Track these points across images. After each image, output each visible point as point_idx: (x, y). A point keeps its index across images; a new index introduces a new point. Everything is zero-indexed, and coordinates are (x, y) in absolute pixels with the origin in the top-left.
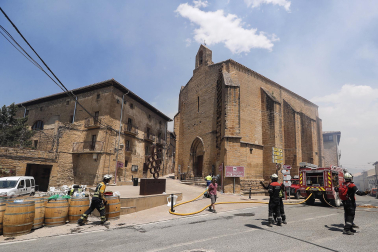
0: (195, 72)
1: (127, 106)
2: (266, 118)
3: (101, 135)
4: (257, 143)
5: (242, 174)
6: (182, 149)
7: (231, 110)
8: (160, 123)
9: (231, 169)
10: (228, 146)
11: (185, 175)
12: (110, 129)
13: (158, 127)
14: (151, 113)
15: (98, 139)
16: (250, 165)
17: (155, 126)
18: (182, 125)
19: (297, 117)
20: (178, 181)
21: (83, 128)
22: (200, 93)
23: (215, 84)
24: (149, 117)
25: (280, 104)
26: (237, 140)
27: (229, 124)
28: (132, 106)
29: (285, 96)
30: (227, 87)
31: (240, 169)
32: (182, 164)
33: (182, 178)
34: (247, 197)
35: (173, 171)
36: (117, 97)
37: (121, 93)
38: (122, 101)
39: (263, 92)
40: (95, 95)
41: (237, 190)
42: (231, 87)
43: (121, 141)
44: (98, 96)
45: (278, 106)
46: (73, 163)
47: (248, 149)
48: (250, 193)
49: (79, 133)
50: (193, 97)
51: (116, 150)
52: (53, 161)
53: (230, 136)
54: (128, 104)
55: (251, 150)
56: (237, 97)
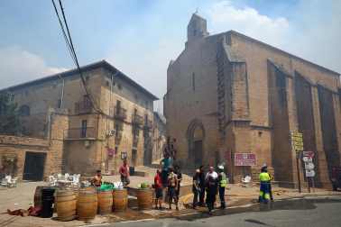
0: (186, 44)
1: (116, 87)
5: (254, 162)
7: (237, 89)
9: (240, 157)
10: (236, 131)
12: (101, 113)
13: (144, 108)
15: (89, 125)
16: (259, 151)
17: (141, 107)
19: (314, 91)
24: (136, 97)
25: (291, 77)
26: (245, 123)
27: (236, 105)
28: (120, 87)
29: (297, 66)
30: (232, 63)
31: (252, 157)
36: (107, 79)
37: (110, 74)
38: (110, 81)
39: (270, 64)
42: (236, 63)
43: (111, 124)
44: (87, 78)
45: (290, 80)
47: (257, 132)
51: (108, 137)
52: (47, 148)
53: (238, 119)
54: (116, 84)
55: (260, 133)
56: (244, 75)
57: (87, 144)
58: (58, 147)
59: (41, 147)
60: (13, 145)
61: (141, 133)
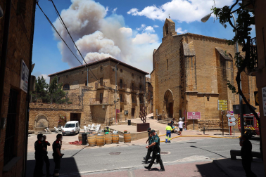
0: (163, 39)
1: (119, 71)
2: (220, 72)
3: (106, 93)
4: (213, 92)
5: (199, 117)
6: (158, 97)
7: (190, 74)
8: (140, 78)
9: (191, 114)
10: (188, 98)
11: (161, 116)
12: (110, 89)
13: (139, 80)
14: (134, 72)
15: (104, 96)
16: (207, 109)
17: (137, 81)
18: (157, 79)
20: (156, 120)
21: (94, 89)
22: (168, 56)
23: (178, 51)
24: (133, 75)
25: (231, 60)
26: (194, 94)
27: (188, 83)
28: (121, 71)
30: (186, 56)
31: (198, 114)
32: (158, 108)
33: (159, 119)
34: (202, 133)
35: (152, 112)
36: (113, 67)
37: (114, 64)
38: (115, 68)
40: (99, 67)
41: (196, 128)
42: (189, 56)
43: (117, 96)
44: (101, 68)
46: (91, 111)
47: (206, 98)
48: (204, 130)
49: (92, 92)
50: (163, 59)
51: (115, 102)
52: (81, 110)
53: (189, 91)
54: (119, 70)
55: (208, 99)
56: (194, 63)
57: (103, 107)
58: (87, 109)
59: (77, 110)
60: (64, 110)
61: (138, 99)
